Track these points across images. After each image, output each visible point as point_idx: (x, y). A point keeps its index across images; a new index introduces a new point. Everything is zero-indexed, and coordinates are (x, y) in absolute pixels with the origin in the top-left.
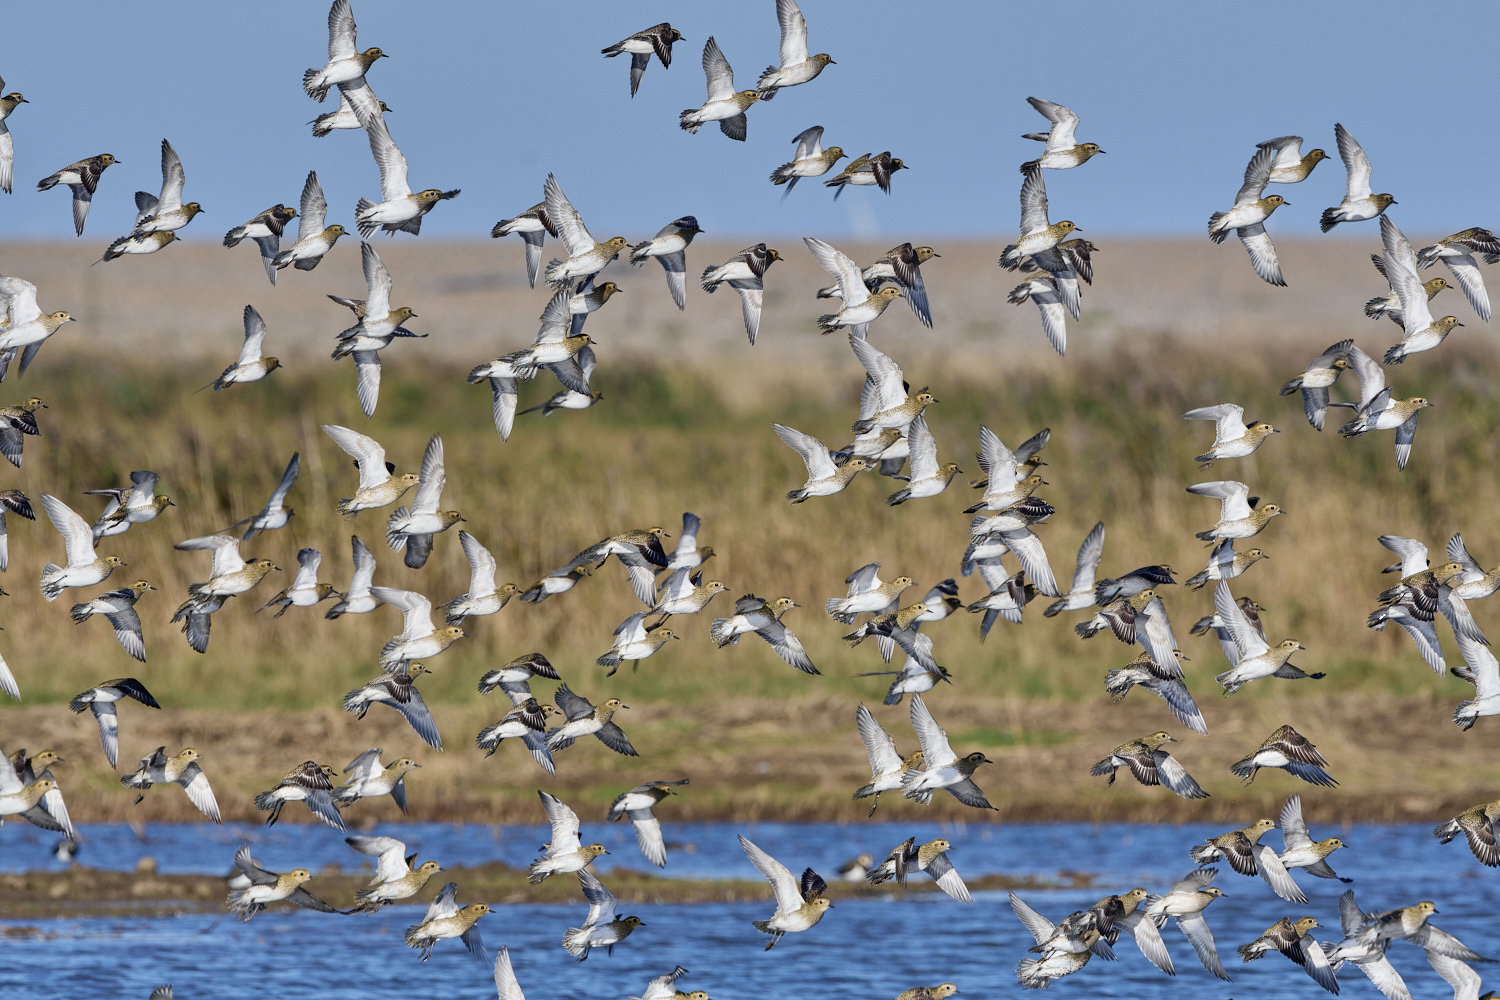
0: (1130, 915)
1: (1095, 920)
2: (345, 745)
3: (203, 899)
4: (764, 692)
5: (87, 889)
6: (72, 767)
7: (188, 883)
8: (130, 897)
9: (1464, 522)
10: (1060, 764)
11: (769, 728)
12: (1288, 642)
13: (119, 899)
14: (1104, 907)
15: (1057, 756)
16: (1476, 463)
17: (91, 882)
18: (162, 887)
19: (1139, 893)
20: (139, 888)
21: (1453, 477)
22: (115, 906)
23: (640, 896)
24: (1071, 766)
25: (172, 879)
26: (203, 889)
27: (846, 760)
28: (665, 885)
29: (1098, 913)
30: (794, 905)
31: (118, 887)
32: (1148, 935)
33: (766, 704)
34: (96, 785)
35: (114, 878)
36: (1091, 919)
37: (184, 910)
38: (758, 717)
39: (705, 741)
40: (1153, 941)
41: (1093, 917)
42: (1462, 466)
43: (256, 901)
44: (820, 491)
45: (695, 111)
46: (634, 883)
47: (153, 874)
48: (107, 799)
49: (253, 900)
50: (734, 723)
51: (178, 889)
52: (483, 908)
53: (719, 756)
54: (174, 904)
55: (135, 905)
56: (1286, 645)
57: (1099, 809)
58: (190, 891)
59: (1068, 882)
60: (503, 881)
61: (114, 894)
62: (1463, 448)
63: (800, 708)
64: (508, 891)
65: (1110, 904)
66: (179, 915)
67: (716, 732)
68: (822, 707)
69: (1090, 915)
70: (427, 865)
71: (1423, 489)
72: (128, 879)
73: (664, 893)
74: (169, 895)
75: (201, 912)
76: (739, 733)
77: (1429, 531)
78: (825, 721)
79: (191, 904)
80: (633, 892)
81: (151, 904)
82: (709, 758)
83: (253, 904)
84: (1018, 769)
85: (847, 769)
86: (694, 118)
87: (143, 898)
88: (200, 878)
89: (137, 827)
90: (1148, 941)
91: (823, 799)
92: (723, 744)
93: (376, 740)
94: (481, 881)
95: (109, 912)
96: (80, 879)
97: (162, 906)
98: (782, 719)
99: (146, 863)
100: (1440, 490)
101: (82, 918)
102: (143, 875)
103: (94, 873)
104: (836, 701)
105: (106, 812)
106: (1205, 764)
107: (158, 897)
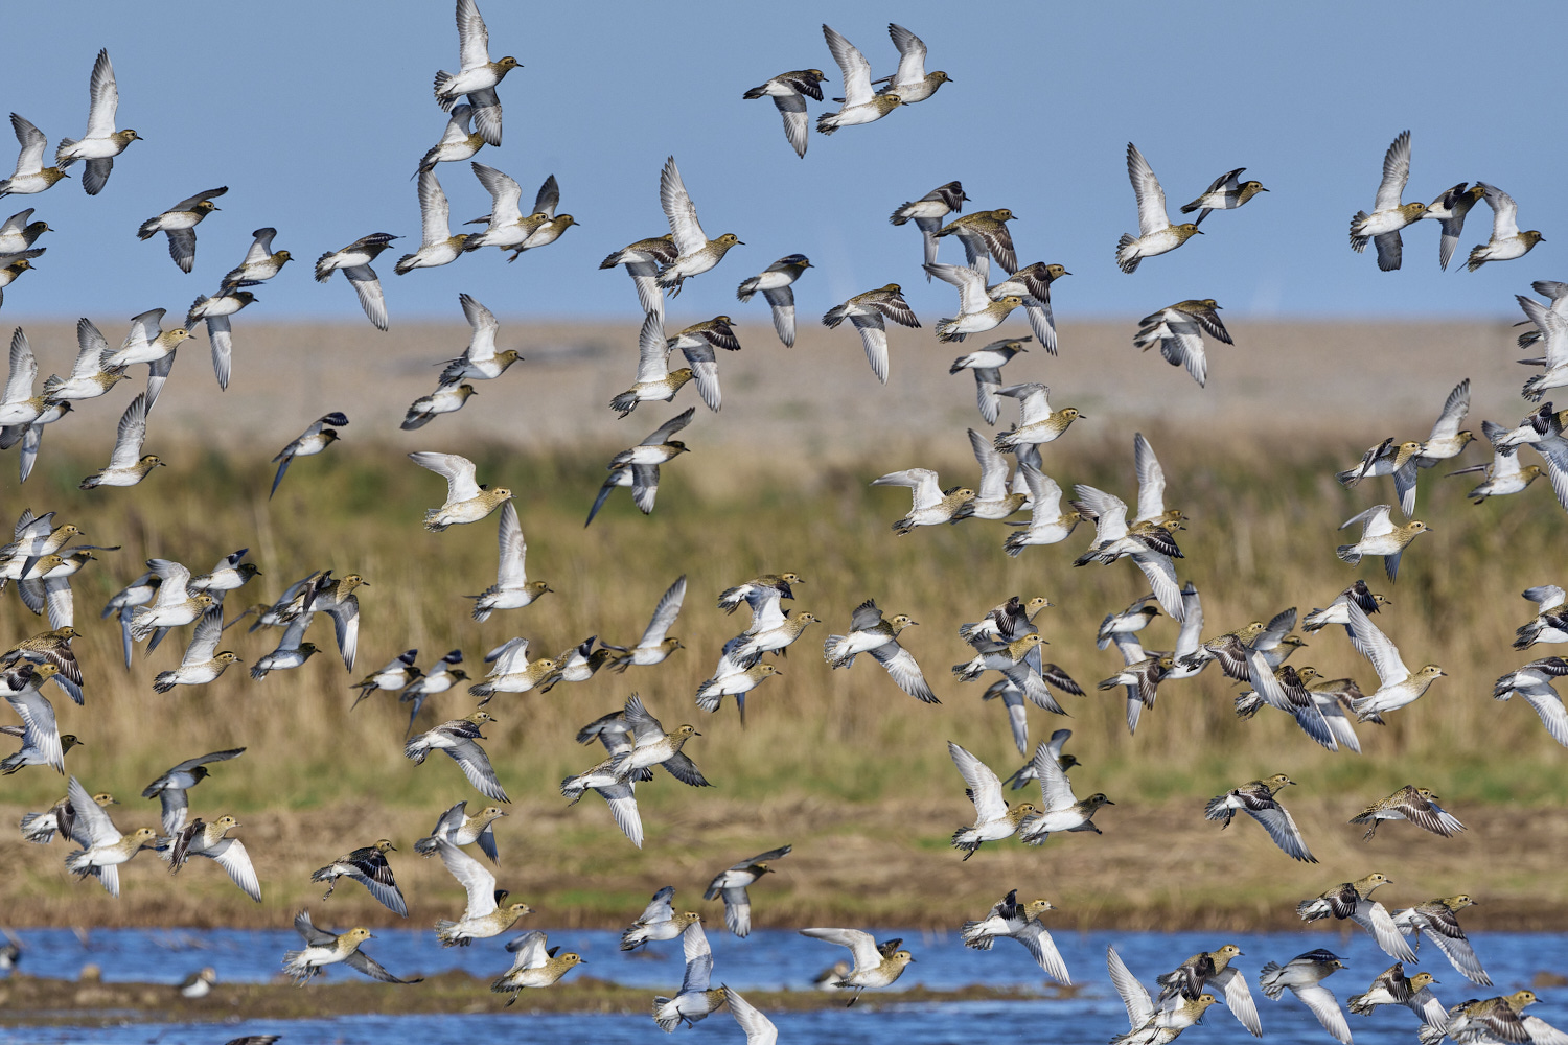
0: (1220, 973)
1: (1184, 978)
2: (299, 847)
3: (149, 1008)
4: (738, 793)
5: (29, 998)
6: (13, 870)
7: (134, 992)
8: (73, 1006)
9: (1468, 618)
10: (1046, 869)
11: (741, 831)
12: (1429, 668)
13: (61, 1008)
14: (1194, 965)
15: (1043, 861)
16: (1481, 554)
17: (32, 990)
18: (107, 995)
19: (1231, 950)
20: (83, 997)
21: (1457, 570)
22: (58, 1015)
23: (606, 1006)
24: (1057, 872)
25: (117, 987)
26: (150, 997)
27: (822, 864)
28: (633, 995)
29: (1188, 972)
30: (871, 963)
31: (61, 995)
32: (1238, 993)
33: (739, 806)
34: (37, 888)
35: (57, 986)
36: (1180, 977)
37: (130, 1019)
38: (730, 820)
39: (675, 844)
40: (1242, 999)
41: (1182, 975)
42: (1467, 558)
43: (312, 964)
44: (925, 520)
45: (833, 115)
46: (600, 992)
47: (97, 981)
48: (49, 903)
49: (309, 962)
50: (705, 826)
51: (123, 998)
52: (574, 958)
53: (689, 860)
54: (119, 1014)
55: (79, 1014)
56: (1427, 671)
57: (1087, 916)
58: (136, 999)
59: (1053, 992)
60: (463, 990)
61: (56, 1003)
62: (1471, 540)
63: (775, 810)
64: (469, 1000)
65: (1201, 962)
66: (125, 1025)
67: (686, 835)
68: (797, 810)
69: (1179, 973)
70: (515, 906)
71: (1427, 583)
72: (72, 987)
73: (632, 1003)
74: (114, 1004)
75: (148, 1021)
76: (711, 836)
77: (1432, 627)
78: (800, 823)
79: (137, 1013)
80: (599, 1003)
81: (96, 1014)
82: (679, 862)
83: (309, 967)
84: (1002, 875)
85: (824, 874)
86: (831, 122)
87: (86, 1007)
88: (148, 986)
89: (80, 932)
90: (1238, 999)
91: (798, 905)
92: (693, 847)
93: (332, 843)
94: (440, 990)
95: (50, 1022)
96: (22, 987)
97: (107, 1015)
98: (756, 821)
99: (90, 970)
100: (1444, 584)
101: (22, 1028)
102: (87, 983)
103: (36, 981)
104: (813, 803)
105: (48, 917)
106: (1198, 870)
107: (103, 1006)
